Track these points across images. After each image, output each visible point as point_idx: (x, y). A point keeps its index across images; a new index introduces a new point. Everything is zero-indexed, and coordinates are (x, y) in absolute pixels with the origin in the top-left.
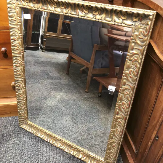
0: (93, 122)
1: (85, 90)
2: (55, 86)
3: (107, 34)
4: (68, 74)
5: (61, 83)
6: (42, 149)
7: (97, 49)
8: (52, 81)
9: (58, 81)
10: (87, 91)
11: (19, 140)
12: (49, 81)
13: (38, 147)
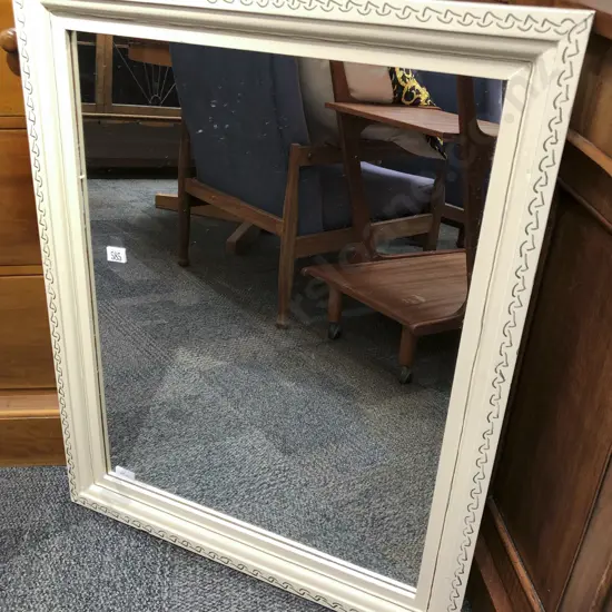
0: (349, 436)
1: (278, 322)
2: (159, 322)
3: (333, 103)
4: (185, 265)
5: (172, 303)
6: (165, 598)
7: (304, 163)
8: (135, 301)
9: (158, 297)
10: (283, 323)
11: (76, 559)
12: (126, 301)
13: (150, 588)
